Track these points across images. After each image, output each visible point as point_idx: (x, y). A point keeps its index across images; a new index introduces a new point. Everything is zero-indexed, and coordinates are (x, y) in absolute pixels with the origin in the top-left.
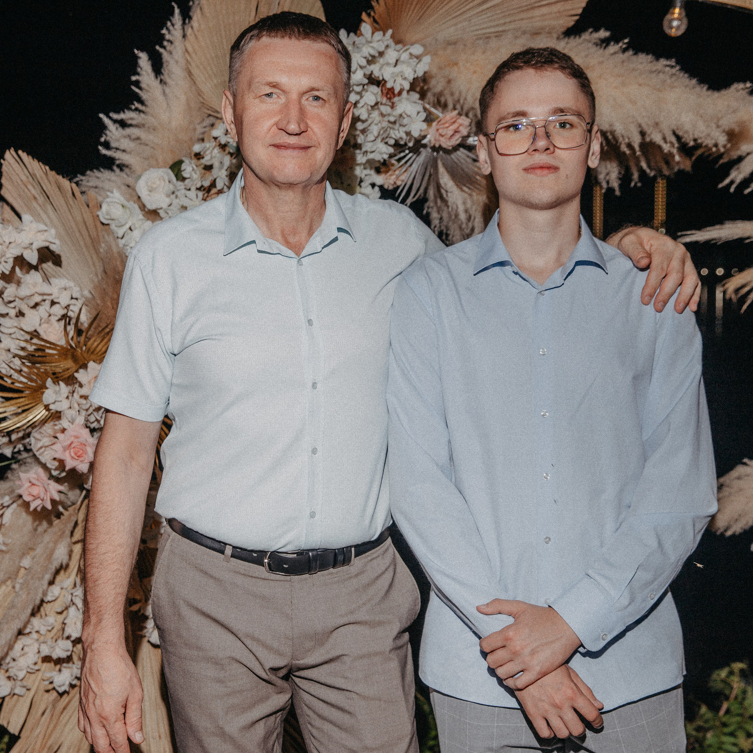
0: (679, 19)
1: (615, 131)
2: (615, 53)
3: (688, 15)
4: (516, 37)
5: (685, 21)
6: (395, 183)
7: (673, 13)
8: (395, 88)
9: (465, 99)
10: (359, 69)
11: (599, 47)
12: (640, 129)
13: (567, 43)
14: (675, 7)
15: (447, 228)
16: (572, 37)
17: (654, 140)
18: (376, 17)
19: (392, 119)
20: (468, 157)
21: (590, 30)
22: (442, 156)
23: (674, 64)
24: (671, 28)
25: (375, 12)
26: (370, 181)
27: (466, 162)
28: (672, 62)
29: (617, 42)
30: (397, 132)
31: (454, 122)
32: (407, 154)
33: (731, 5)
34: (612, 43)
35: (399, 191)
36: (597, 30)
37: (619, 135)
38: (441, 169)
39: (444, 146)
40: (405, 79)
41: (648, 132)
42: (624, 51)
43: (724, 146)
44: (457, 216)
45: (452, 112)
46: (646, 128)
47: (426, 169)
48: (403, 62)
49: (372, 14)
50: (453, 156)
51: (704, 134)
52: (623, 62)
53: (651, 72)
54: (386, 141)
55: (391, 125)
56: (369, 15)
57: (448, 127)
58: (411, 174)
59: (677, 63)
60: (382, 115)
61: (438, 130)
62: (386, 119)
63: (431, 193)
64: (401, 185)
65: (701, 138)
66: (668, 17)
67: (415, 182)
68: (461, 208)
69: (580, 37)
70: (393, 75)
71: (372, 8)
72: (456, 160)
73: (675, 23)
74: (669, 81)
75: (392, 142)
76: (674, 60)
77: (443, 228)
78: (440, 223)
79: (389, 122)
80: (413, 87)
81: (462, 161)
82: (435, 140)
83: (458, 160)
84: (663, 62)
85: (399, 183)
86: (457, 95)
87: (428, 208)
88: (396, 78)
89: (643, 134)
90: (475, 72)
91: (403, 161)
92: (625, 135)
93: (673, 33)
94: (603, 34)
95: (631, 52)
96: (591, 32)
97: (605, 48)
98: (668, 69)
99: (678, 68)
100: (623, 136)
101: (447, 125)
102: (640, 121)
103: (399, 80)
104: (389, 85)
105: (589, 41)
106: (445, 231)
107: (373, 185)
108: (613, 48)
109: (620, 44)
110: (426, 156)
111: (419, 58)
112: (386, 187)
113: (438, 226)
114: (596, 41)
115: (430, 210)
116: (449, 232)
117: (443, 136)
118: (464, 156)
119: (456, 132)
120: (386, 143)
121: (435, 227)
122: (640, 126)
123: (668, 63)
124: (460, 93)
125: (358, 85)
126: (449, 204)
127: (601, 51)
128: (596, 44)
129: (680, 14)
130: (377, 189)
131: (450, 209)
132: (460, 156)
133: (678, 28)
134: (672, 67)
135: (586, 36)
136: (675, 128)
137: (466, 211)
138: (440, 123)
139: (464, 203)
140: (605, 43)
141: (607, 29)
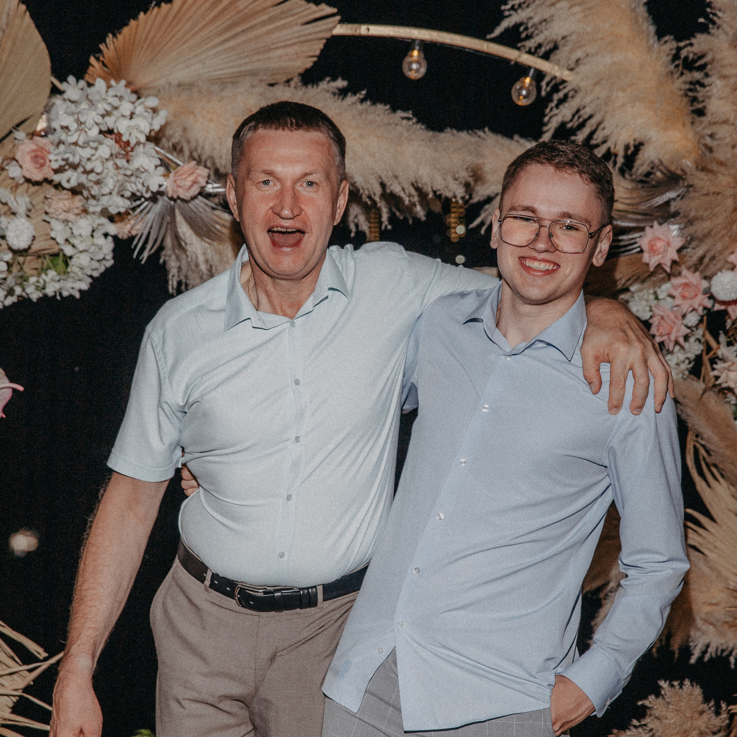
0: (418, 62)
1: (355, 182)
2: (353, 103)
3: (426, 58)
4: (253, 86)
5: (424, 64)
6: (130, 232)
7: (412, 56)
8: (131, 141)
9: (203, 148)
10: (95, 125)
11: (337, 97)
12: (380, 180)
13: (305, 93)
14: (413, 49)
15: (186, 277)
16: (310, 86)
17: (394, 192)
18: (105, 62)
19: (129, 173)
20: (206, 205)
21: (328, 79)
22: (179, 205)
23: (411, 116)
24: (411, 70)
25: (103, 57)
26: (103, 231)
27: (205, 210)
28: (409, 114)
29: (355, 93)
30: (133, 185)
31: (192, 174)
32: (143, 203)
33: (469, 49)
34: (350, 94)
35: (135, 242)
36: (334, 79)
37: (360, 187)
38: (179, 218)
39: (182, 196)
40: (141, 132)
41: (388, 184)
42: (362, 101)
43: (463, 198)
44: (197, 265)
45: (189, 162)
46: (385, 180)
47: (163, 218)
48: (139, 115)
49: (101, 58)
50: (190, 205)
51: (443, 186)
52: (361, 114)
53: (389, 124)
54: (122, 193)
55: (126, 178)
56: (98, 59)
57: (185, 178)
58: (147, 224)
59: (414, 115)
60: (117, 168)
61: (175, 181)
62: (121, 171)
63: (168, 242)
64: (137, 235)
65: (439, 190)
66: (407, 59)
67: (152, 231)
68: (201, 259)
69: (317, 85)
70: (129, 127)
71: (100, 51)
72: (195, 210)
73: (414, 66)
74: (406, 134)
75: (128, 194)
76: (410, 112)
77: (182, 278)
78: (179, 272)
79: (125, 175)
80: (149, 139)
81: (201, 210)
82: (173, 191)
83: (196, 208)
84: (401, 113)
85: (134, 233)
86: (193, 144)
87: (165, 256)
88: (131, 131)
89: (383, 185)
90: (211, 120)
91: (138, 210)
92: (365, 187)
93: (413, 75)
94: (341, 83)
95: (369, 103)
96: (329, 82)
97: (343, 99)
98: (405, 122)
99: (415, 120)
100: (363, 188)
101: (184, 177)
102: (380, 172)
103: (135, 133)
104: (124, 139)
105: (327, 91)
106: (184, 281)
107: (106, 235)
108: (351, 99)
109: (358, 95)
110: (163, 205)
111: (155, 110)
112: (120, 236)
113: (176, 275)
114: (333, 90)
115: (167, 258)
116: (188, 281)
117: (180, 187)
118: (202, 205)
119: (195, 182)
120: (122, 196)
121: (173, 276)
122: (380, 177)
123: (405, 115)
124: (197, 142)
125: (94, 142)
126: (188, 253)
127: (339, 102)
128: (334, 94)
129: (419, 56)
130: (110, 239)
131: (189, 259)
132: (198, 205)
133: (417, 71)
134: (409, 119)
135: (323, 85)
136: (414, 181)
137: (207, 261)
138: (177, 174)
139: (204, 253)
140: (343, 93)
141: (344, 79)
